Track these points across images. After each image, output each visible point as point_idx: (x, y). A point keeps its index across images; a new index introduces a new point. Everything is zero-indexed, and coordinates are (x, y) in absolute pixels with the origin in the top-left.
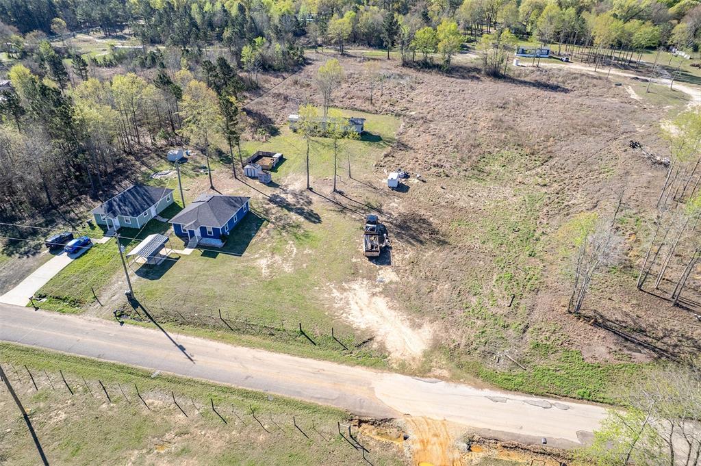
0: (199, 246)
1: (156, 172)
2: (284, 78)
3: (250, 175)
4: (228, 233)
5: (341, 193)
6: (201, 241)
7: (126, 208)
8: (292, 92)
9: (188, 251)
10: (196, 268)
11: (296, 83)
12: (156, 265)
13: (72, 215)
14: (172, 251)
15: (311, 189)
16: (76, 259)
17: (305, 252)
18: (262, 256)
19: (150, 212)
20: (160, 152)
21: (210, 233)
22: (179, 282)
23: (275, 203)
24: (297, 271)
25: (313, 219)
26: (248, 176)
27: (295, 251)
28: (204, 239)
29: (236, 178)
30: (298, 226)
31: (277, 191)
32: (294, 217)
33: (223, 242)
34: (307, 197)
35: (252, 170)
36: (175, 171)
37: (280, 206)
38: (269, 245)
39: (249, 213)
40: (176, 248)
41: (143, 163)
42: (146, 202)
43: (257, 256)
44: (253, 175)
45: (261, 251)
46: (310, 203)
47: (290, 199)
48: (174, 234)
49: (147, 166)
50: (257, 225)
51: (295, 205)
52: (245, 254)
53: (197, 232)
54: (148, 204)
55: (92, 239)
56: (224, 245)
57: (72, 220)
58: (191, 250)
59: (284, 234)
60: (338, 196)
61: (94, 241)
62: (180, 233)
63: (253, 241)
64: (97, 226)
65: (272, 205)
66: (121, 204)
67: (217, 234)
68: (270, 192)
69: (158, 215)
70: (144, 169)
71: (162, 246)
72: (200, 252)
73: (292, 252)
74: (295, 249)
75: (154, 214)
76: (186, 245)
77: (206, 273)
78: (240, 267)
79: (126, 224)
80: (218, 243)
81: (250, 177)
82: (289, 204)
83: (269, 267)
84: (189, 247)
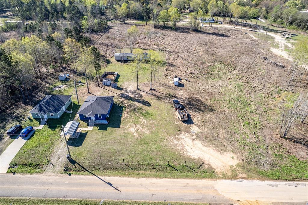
0: (95, 125)
1: (55, 87)
2: (102, 36)
3: (106, 84)
4: (109, 116)
5: (154, 90)
6: (96, 122)
7: (51, 108)
8: (108, 42)
9: (90, 128)
10: (99, 137)
11: (109, 37)
12: (76, 138)
13: (15, 114)
14: (82, 129)
15: (139, 89)
16: (28, 139)
17: (151, 122)
18: (130, 126)
19: (63, 109)
20: (54, 76)
21: (100, 117)
22: (93, 146)
23: (124, 98)
24: (151, 132)
25: (147, 104)
26: (105, 85)
27: (146, 122)
28: (97, 120)
29: (99, 86)
30: (141, 109)
31: (123, 92)
32: (137, 104)
33: (107, 121)
34: (139, 94)
35: (107, 82)
36: (65, 85)
37: (127, 99)
38: (131, 120)
39: (114, 104)
40: (83, 127)
41: (46, 82)
42: (60, 104)
43: (128, 127)
44: (107, 84)
45: (129, 124)
46: (141, 96)
47: (131, 95)
48: (79, 119)
49: (48, 83)
50: (121, 110)
51: (134, 98)
52: (121, 126)
53: (93, 118)
54: (61, 105)
55: (33, 127)
56: (109, 123)
57: (16, 118)
58: (92, 127)
59: (136, 113)
60: (153, 92)
61: (35, 128)
62: (82, 118)
63: (123, 118)
64: (33, 119)
65: (123, 99)
66: (47, 106)
67: (104, 117)
68: (119, 92)
69: (66, 110)
70: (47, 85)
71: (78, 127)
72: (97, 128)
73: (144, 122)
74: (145, 121)
76: (88, 125)
77: (105, 139)
78: (121, 134)
79: (51, 117)
80: (105, 122)
82: (132, 98)
83: (136, 132)
84: (90, 126)
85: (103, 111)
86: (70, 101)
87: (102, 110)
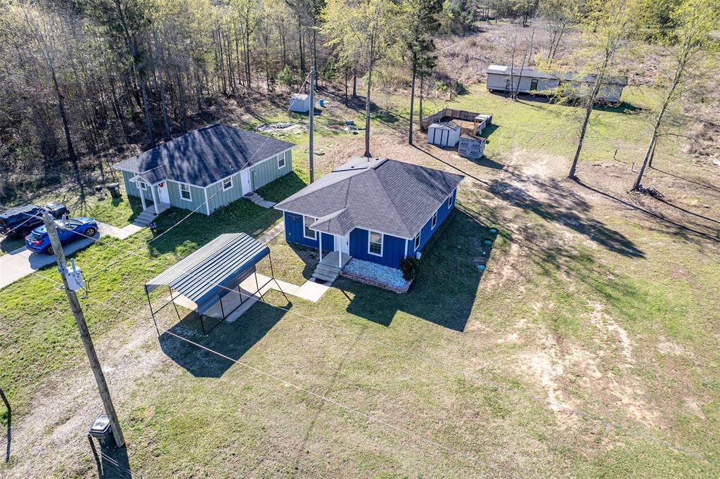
0: (342, 282)
1: (267, 125)
2: (454, 42)
3: (438, 141)
4: (419, 255)
5: (653, 194)
6: (350, 268)
7: (185, 165)
8: (472, 52)
9: (313, 291)
10: (335, 353)
11: (474, 44)
12: (221, 322)
13: (96, 174)
14: (272, 285)
15: (576, 179)
16: (42, 269)
17: (664, 347)
18: (529, 341)
19: (238, 182)
20: (278, 101)
21: (375, 248)
22: (277, 404)
23: (506, 197)
24: (679, 424)
25: (617, 245)
26: (433, 144)
27: (626, 342)
28: (357, 263)
29: (411, 143)
30: (587, 258)
31: (501, 176)
32: (568, 237)
33: (406, 277)
34: (572, 194)
35: (445, 133)
36: (299, 126)
37: (518, 205)
38: (537, 306)
39: (455, 210)
40: (285, 276)
41: (248, 110)
43: (513, 338)
44: (444, 143)
45: (521, 323)
46: (585, 206)
47: (535, 193)
48: (283, 238)
49: (252, 113)
50: (484, 245)
51: (552, 207)
52: (473, 324)
53: (342, 243)
54: (237, 162)
55: (100, 225)
56: (411, 288)
57: (90, 183)
58: (323, 289)
59: (562, 276)
60: (647, 201)
61: (105, 230)
62: (298, 238)
63: (487, 285)
64: (126, 200)
65: (497, 202)
66: (177, 154)
67: (393, 252)
68: (486, 175)
69: (257, 192)
70: (246, 117)
71: (249, 268)
72: (344, 299)
73: (613, 339)
74: (623, 334)
75: (246, 188)
76: (308, 274)
77: (365, 378)
78: (469, 373)
79: (184, 202)
80: (394, 279)
81: (437, 145)
82: (539, 204)
83: (569, 386)
84: (319, 281)
85: (398, 221)
86: (282, 163)
87: (393, 214)
